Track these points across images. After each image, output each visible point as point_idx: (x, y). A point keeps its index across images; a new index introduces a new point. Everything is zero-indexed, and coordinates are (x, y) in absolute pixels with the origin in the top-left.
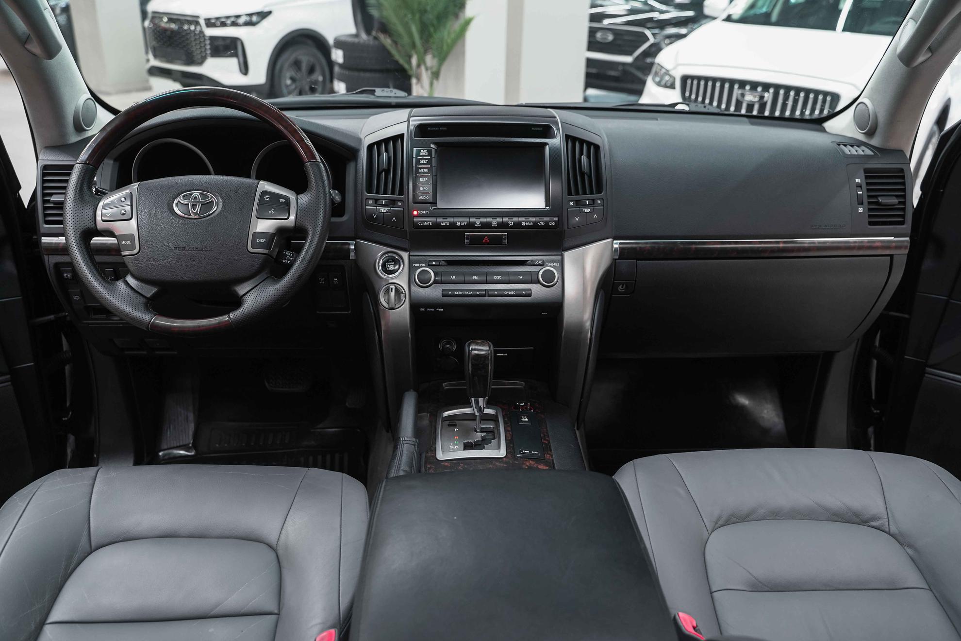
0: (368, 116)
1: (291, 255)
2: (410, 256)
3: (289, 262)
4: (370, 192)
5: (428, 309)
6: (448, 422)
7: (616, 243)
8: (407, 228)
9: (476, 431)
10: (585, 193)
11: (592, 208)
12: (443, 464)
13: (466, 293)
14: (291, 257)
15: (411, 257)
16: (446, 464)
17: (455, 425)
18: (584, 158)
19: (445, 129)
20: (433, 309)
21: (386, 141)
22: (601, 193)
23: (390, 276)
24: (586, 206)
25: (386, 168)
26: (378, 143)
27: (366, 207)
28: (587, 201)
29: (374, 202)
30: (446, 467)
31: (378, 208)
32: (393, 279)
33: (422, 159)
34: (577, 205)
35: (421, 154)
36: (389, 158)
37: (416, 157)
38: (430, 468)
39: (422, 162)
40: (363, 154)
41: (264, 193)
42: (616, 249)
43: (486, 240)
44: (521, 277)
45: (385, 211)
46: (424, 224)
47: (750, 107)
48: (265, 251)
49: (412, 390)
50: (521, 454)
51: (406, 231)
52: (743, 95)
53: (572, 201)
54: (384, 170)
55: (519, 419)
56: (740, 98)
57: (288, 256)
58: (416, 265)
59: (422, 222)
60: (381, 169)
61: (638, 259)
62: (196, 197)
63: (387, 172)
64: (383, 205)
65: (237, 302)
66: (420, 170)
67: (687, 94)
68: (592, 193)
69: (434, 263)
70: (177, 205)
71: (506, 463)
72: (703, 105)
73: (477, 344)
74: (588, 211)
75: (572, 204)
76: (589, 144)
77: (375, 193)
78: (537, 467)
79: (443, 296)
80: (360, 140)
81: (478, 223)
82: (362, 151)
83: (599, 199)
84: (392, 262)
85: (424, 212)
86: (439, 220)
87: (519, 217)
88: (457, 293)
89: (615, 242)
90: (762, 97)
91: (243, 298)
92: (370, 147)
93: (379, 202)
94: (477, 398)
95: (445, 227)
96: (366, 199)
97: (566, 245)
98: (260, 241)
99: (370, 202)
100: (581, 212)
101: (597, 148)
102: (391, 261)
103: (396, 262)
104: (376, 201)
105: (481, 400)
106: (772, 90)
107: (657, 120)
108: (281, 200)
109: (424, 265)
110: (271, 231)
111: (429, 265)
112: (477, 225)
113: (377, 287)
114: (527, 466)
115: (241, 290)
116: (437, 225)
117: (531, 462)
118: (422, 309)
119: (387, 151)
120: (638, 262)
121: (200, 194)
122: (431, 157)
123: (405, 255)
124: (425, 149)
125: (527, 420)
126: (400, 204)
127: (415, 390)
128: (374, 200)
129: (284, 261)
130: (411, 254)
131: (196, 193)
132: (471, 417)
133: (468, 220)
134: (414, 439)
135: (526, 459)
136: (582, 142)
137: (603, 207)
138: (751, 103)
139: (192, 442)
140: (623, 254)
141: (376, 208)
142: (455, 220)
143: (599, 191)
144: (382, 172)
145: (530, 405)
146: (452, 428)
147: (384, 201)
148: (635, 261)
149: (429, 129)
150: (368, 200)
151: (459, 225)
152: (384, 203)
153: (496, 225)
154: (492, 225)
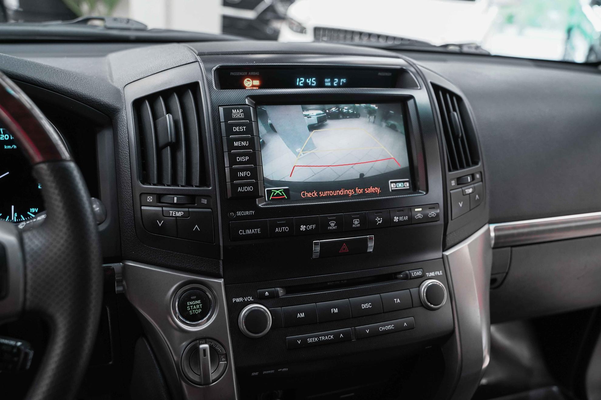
2: (226, 284)
4: (145, 179)
5: (264, 372)
7: (492, 229)
8: (219, 241)
10: (462, 166)
11: (473, 186)
13: (323, 338)
15: (229, 286)
20: (272, 371)
21: (166, 94)
22: (477, 164)
23: (197, 324)
24: (466, 184)
25: (174, 141)
26: (152, 98)
27: (143, 208)
28: (469, 178)
29: (157, 200)
31: (164, 208)
33: (236, 125)
34: (458, 184)
35: (234, 116)
36: (176, 122)
37: (226, 121)
39: (237, 129)
40: (127, 115)
42: (492, 237)
43: (345, 249)
44: (398, 301)
45: (179, 214)
46: (248, 232)
51: (219, 246)
53: (453, 179)
54: (168, 144)
58: (238, 300)
59: (245, 229)
60: (162, 142)
61: (513, 246)
63: (175, 146)
64: (175, 204)
66: (236, 144)
68: (468, 165)
69: (267, 294)
74: (470, 190)
75: (453, 183)
76: (452, 94)
77: (155, 182)
80: (118, 94)
81: (333, 225)
82: (124, 111)
83: (477, 173)
84: (197, 300)
85: (247, 213)
86: (273, 223)
88: (310, 340)
89: (491, 227)
92: (138, 104)
93: (166, 199)
95: (283, 235)
96: (141, 194)
97: (449, 243)
99: (150, 199)
100: (464, 194)
101: (459, 100)
102: (195, 297)
103: (203, 298)
104: (159, 197)
109: (251, 299)
111: (261, 299)
112: (331, 228)
116: (268, 233)
118: (256, 374)
119: (169, 111)
120: (513, 249)
122: (251, 120)
123: (217, 285)
124: (239, 108)
126: (204, 201)
128: (156, 197)
130: (229, 280)
136: (445, 91)
137: (481, 183)
140: (498, 244)
141: (160, 209)
142: (298, 221)
144: (165, 146)
147: (175, 198)
148: (509, 249)
149: (232, 74)
150: (143, 196)
151: (304, 230)
152: (175, 201)
153: (359, 225)
154: (353, 226)
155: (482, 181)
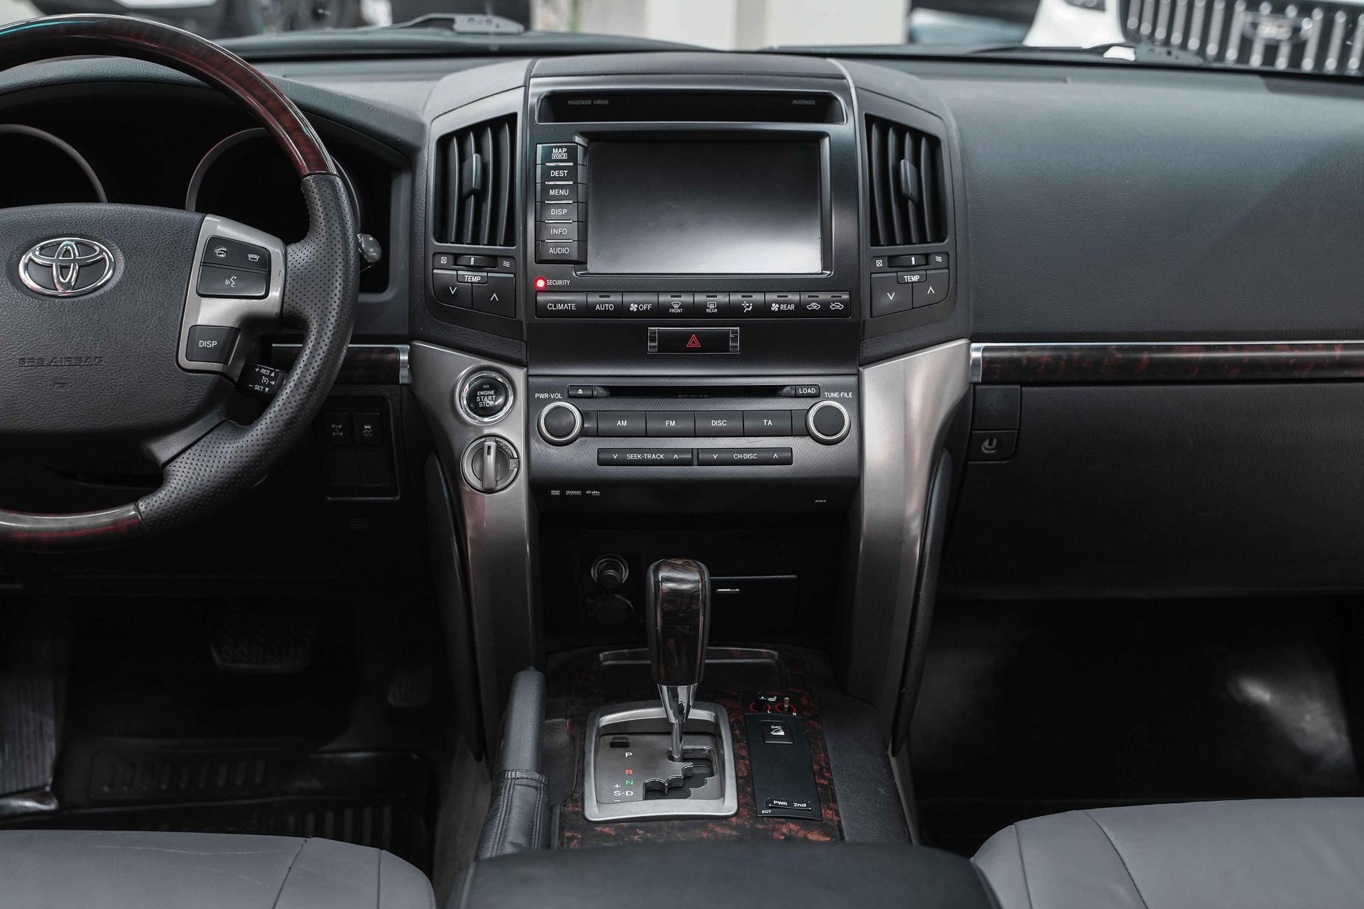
0: (439, 75)
1: (273, 375)
2: (528, 376)
3: (267, 389)
4: (442, 236)
5: (568, 492)
6: (609, 739)
7: (977, 349)
8: (521, 315)
9: (672, 758)
10: (907, 240)
11: (924, 272)
12: (599, 829)
13: (649, 456)
14: (271, 379)
15: (530, 379)
16: (607, 830)
17: (625, 745)
18: (906, 166)
19: (606, 102)
20: (579, 493)
21: (478, 129)
22: (943, 240)
23: (486, 420)
24: (910, 269)
25: (478, 187)
26: (461, 134)
27: (435, 271)
28: (913, 259)
29: (452, 261)
30: (607, 836)
31: (460, 272)
32: (491, 426)
33: (555, 168)
34: (890, 267)
35: (554, 157)
36: (484, 166)
37: (543, 164)
38: (571, 839)
39: (556, 173)
40: (429, 156)
41: (215, 241)
42: (976, 361)
43: (693, 343)
44: (770, 423)
45: (476, 279)
46: (560, 307)
47: (1271, 50)
48: (216, 366)
49: (532, 668)
50: (770, 808)
51: (522, 322)
52: (1255, 25)
53: (879, 257)
54: (473, 192)
55: (765, 731)
56: (1249, 30)
57: (266, 376)
58: (542, 396)
59: (555, 303)
60: (466, 190)
61: (1023, 384)
62: (67, 250)
63: (480, 195)
64: (470, 266)
65: (155, 476)
66: (552, 192)
67: (1132, 23)
68: (923, 240)
69: (580, 392)
70: (26, 267)
71: (737, 827)
72: (1164, 50)
73: (675, 568)
74: (915, 278)
75: (879, 263)
76: (917, 135)
77: (453, 240)
78: (805, 836)
79: (601, 463)
80: (420, 128)
81: (676, 306)
82: (425, 151)
83: (939, 254)
84: (489, 389)
85: (560, 282)
86: (593, 299)
87: (765, 292)
88: (630, 457)
89: (974, 345)
90: (1296, 30)
91: (168, 468)
92: (444, 142)
93: (463, 260)
94: (673, 683)
95: (605, 314)
96: (435, 254)
97: (868, 352)
98: (204, 344)
99: (444, 260)
100: (901, 282)
101: (934, 142)
102: (488, 386)
103: (498, 388)
104: (456, 257)
105: (682, 691)
106: (1318, 15)
107: (1065, 81)
108: (251, 256)
109: (559, 396)
110: (230, 322)
111: (571, 397)
112: (673, 311)
113: (457, 444)
114: (784, 834)
115: (163, 450)
116: (587, 311)
117: (792, 826)
118: (556, 493)
119: (479, 150)
120: (1023, 389)
121: (77, 243)
122: (576, 163)
123: (518, 375)
124: (562, 147)
125: (782, 733)
126: (507, 264)
127: (537, 669)
128: (451, 257)
129: (257, 388)
130: (532, 372)
131: (67, 242)
132: (663, 728)
133: (653, 298)
134: (537, 776)
135: (780, 820)
136: (901, 129)
137: (947, 271)
138: (1272, 43)
139: (50, 781)
140: (993, 371)
141: (455, 273)
142: (627, 298)
143: (939, 236)
144: (469, 195)
145: (790, 702)
146: (619, 751)
147: (473, 259)
148: (1018, 387)
149: (570, 102)
150: (437, 256)
151: (635, 310)
152: (472, 263)
153: (716, 310)
154: (707, 310)
155: (948, 268)
